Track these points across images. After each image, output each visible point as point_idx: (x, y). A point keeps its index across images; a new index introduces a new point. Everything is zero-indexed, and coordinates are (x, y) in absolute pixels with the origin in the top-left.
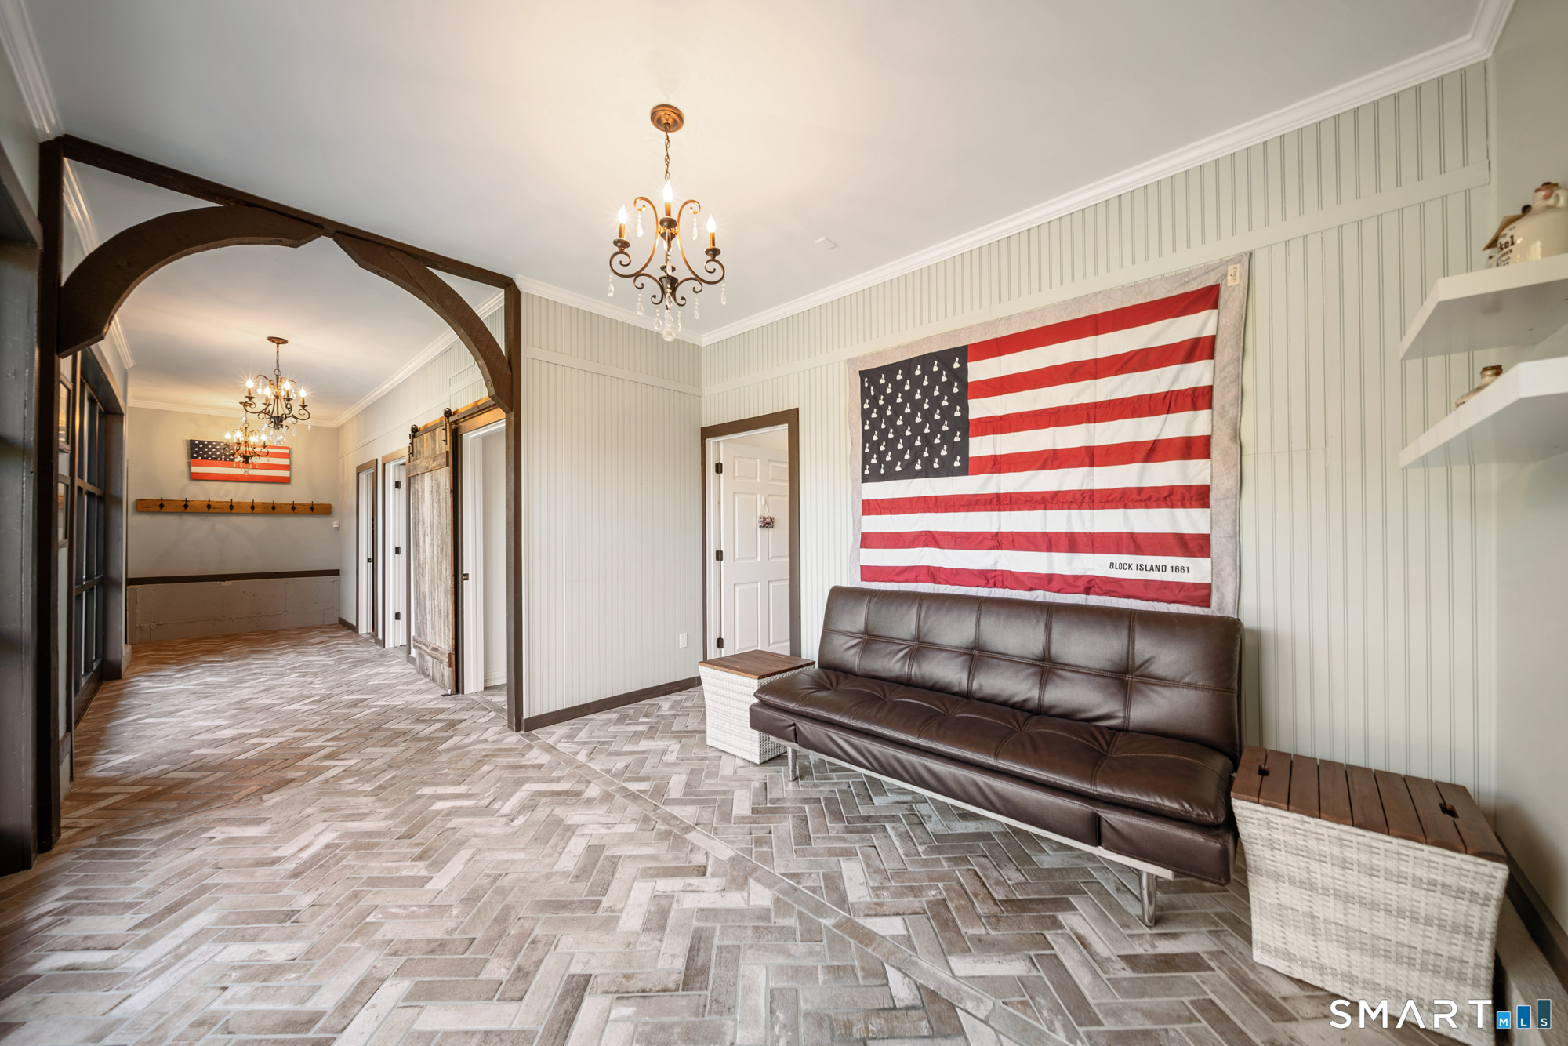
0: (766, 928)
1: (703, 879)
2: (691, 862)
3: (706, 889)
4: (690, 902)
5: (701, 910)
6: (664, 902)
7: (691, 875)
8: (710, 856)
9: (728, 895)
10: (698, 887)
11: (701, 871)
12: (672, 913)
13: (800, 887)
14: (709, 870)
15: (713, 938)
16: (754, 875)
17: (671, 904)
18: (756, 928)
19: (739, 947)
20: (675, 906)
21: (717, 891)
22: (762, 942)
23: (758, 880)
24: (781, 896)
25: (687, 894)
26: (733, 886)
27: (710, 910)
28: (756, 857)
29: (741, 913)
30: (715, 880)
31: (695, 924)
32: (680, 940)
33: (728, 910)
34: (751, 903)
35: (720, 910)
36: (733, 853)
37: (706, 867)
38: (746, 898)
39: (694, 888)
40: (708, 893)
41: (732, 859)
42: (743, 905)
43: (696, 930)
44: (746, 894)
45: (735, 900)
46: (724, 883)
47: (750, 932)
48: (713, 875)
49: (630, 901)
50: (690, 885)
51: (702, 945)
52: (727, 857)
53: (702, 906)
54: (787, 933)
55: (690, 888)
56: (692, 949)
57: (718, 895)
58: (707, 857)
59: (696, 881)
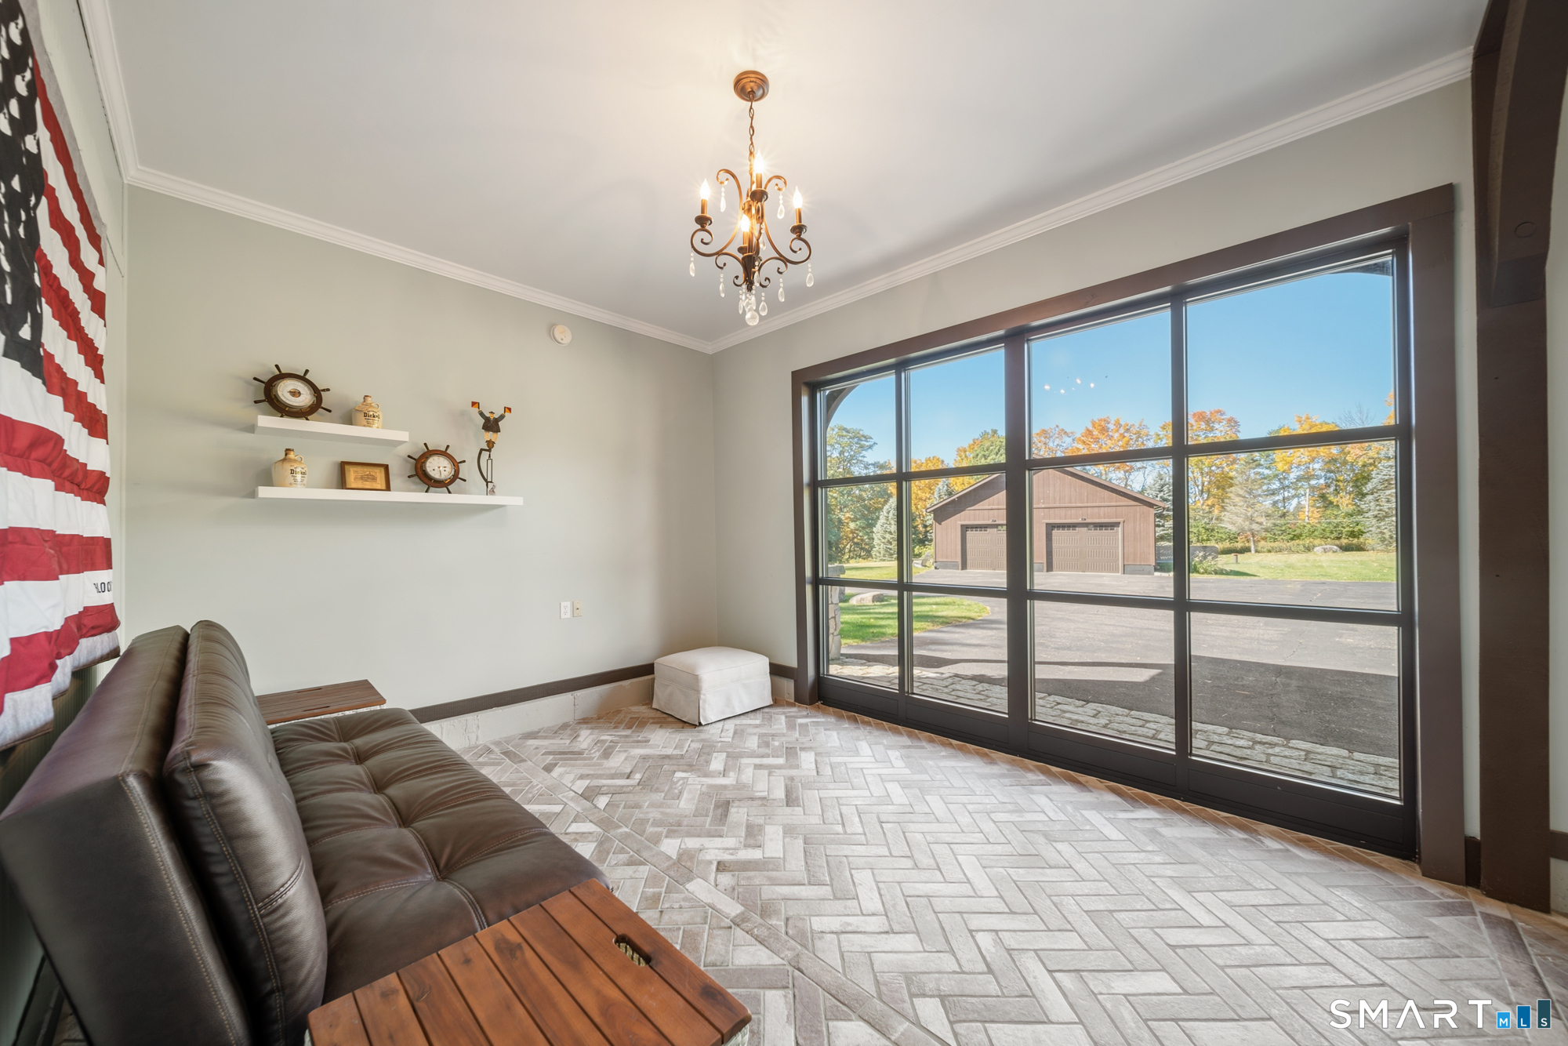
0: (672, 826)
1: (719, 858)
2: (733, 875)
3: (717, 851)
4: (730, 842)
5: (721, 836)
6: (751, 842)
7: (731, 862)
8: (713, 883)
9: (698, 846)
10: (724, 853)
11: (721, 867)
12: (743, 834)
13: (632, 853)
14: (714, 867)
15: (712, 820)
16: (671, 862)
17: (745, 840)
18: (679, 826)
19: (694, 816)
20: (742, 840)
21: (707, 849)
22: (678, 819)
23: (669, 858)
24: (652, 845)
25: (733, 846)
26: (693, 853)
27: (713, 836)
28: (664, 881)
29: (690, 835)
30: (708, 857)
31: (725, 828)
32: (735, 820)
33: (699, 836)
34: (679, 841)
35: (705, 837)
36: (687, 886)
37: (718, 870)
38: (683, 844)
39: (728, 852)
40: (715, 849)
41: (690, 880)
42: (686, 839)
43: (724, 825)
44: (682, 846)
45: (692, 843)
46: (701, 855)
47: (685, 823)
48: (710, 862)
49: (781, 843)
50: (732, 854)
51: (719, 817)
52: (695, 881)
53: (721, 839)
54: (656, 823)
55: (731, 851)
56: (726, 816)
57: (706, 846)
58: (716, 880)
59: (726, 857)
